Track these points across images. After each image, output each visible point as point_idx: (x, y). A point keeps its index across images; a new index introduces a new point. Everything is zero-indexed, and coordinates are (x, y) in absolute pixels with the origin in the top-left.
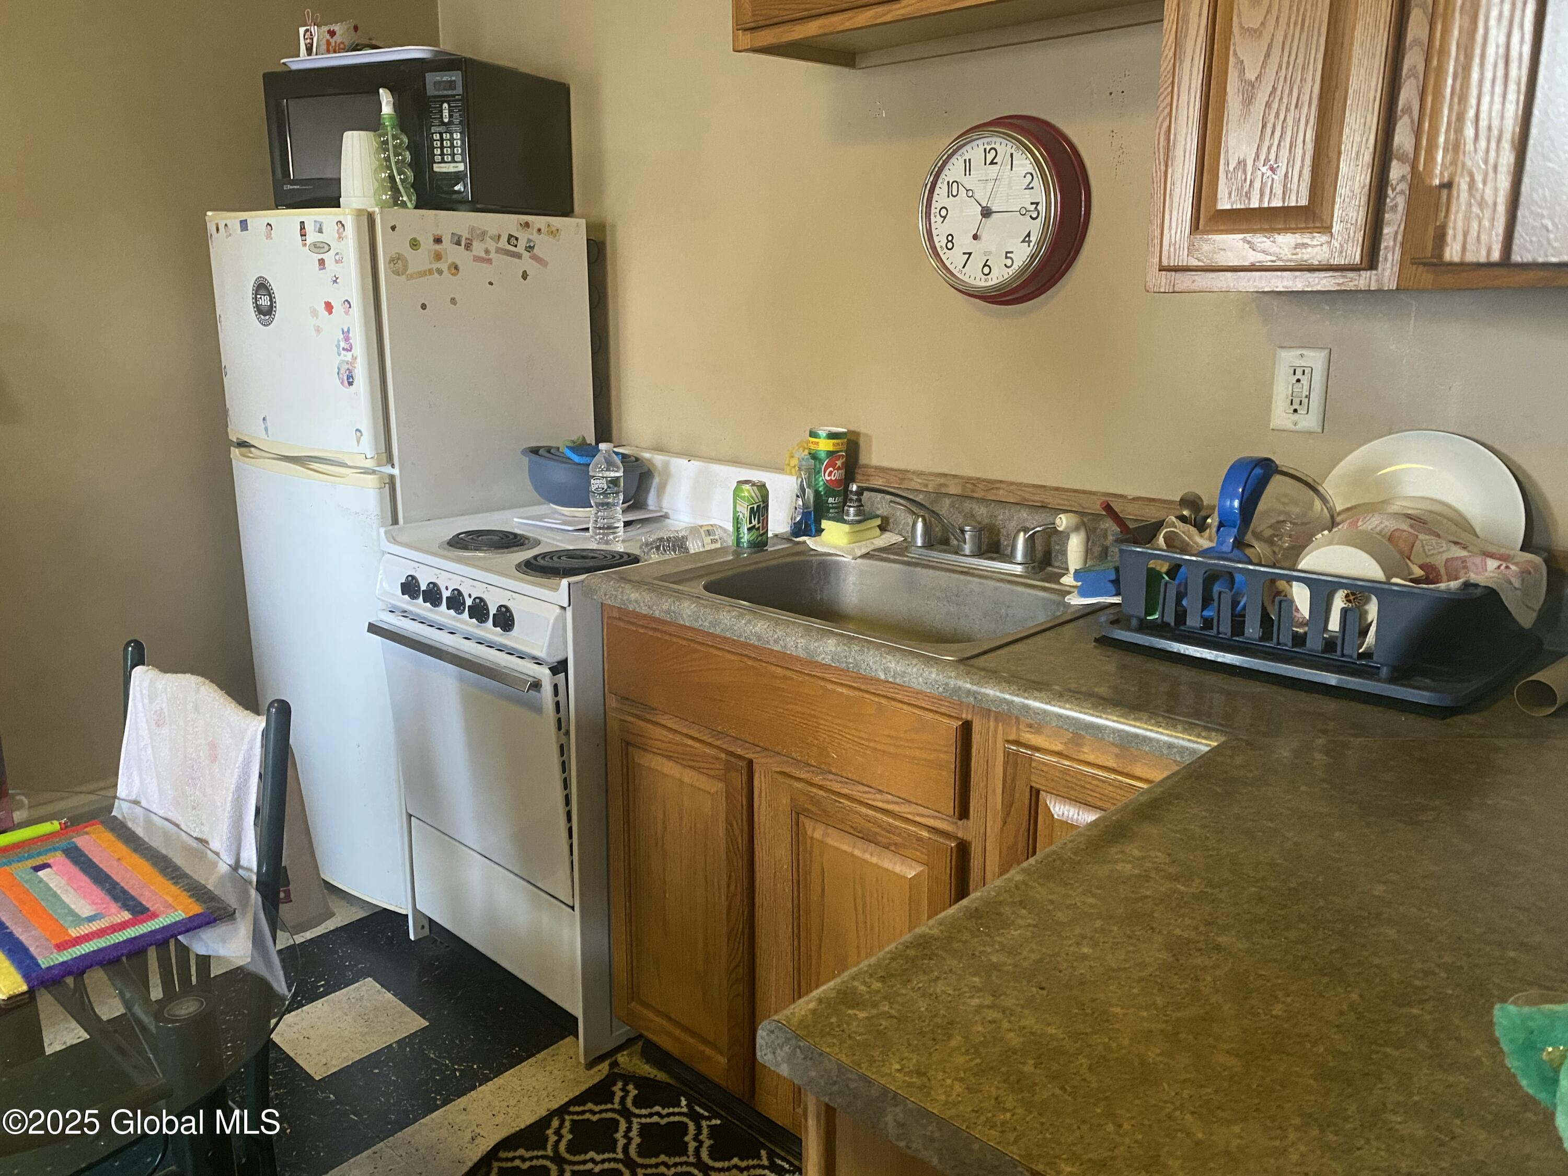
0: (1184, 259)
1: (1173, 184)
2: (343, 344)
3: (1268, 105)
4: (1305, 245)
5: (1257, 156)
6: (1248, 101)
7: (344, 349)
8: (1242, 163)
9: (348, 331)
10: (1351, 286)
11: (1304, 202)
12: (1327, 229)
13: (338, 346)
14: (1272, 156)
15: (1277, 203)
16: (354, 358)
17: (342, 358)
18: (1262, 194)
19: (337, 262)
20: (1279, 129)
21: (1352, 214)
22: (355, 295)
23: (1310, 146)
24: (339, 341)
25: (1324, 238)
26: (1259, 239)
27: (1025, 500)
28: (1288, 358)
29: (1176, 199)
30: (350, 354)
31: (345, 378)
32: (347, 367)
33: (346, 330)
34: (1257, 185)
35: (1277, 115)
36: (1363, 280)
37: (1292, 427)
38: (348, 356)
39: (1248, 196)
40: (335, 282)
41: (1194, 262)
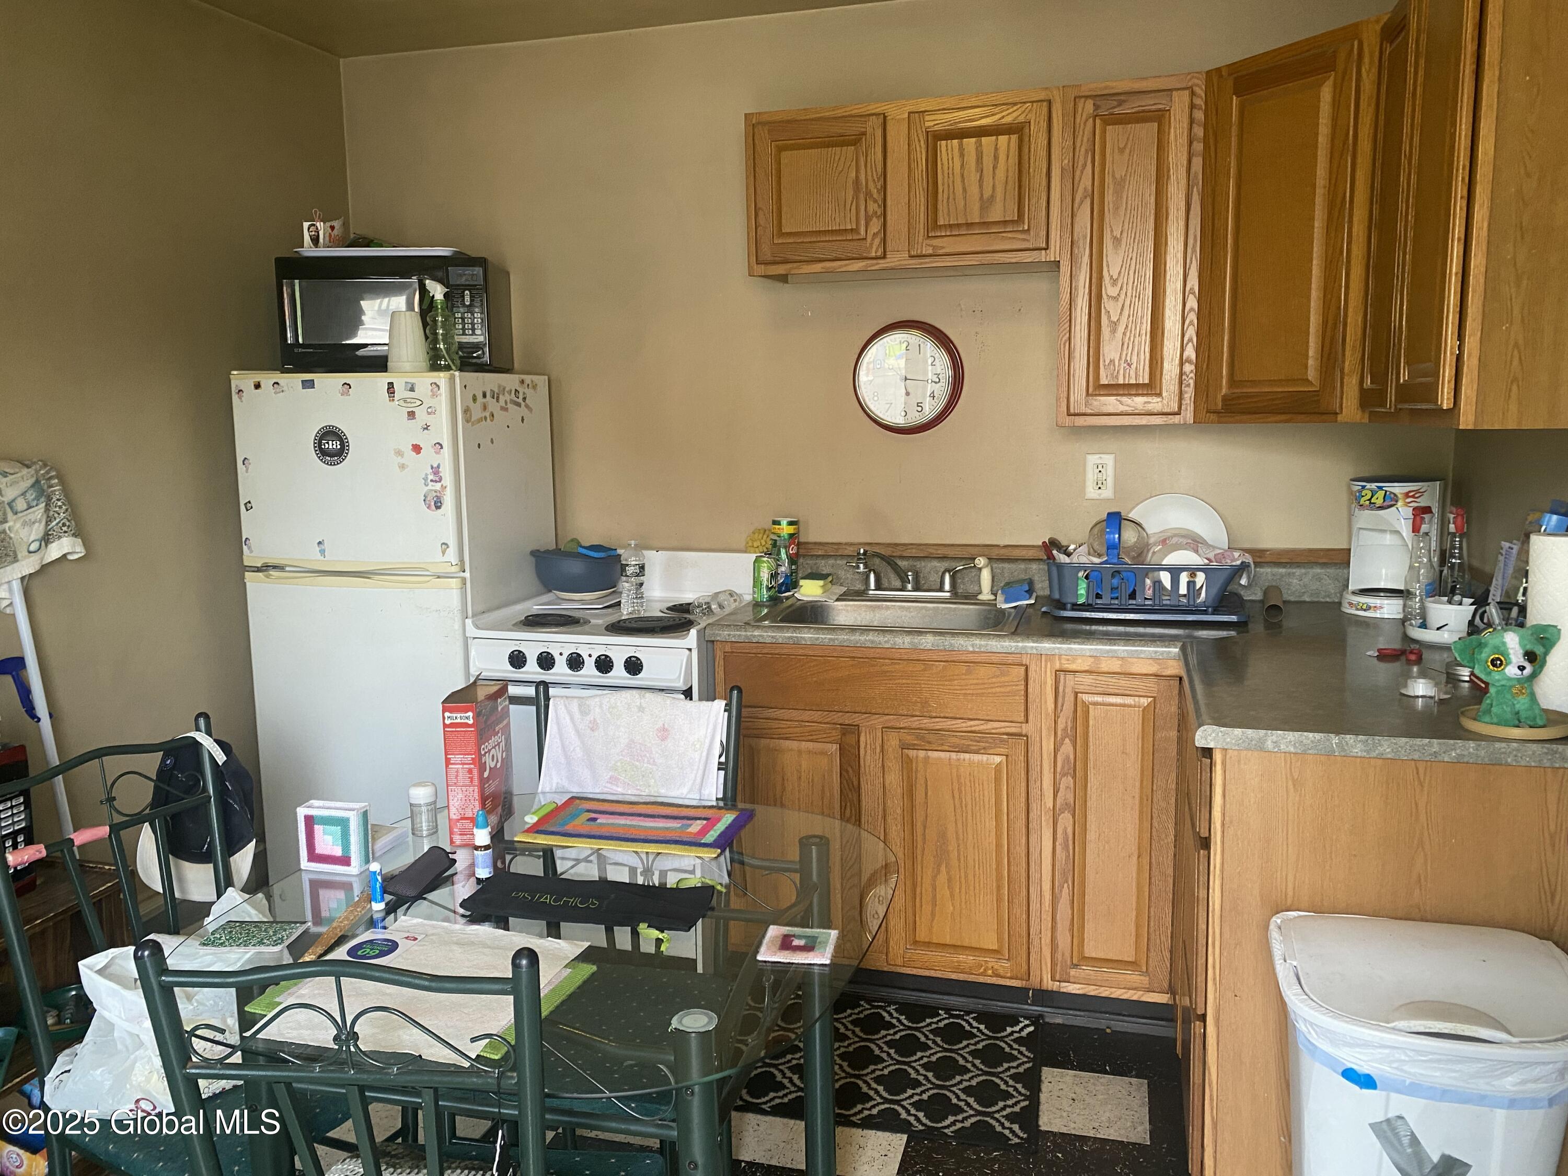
0: (1083, 410)
1: (1074, 371)
2: (431, 477)
3: (1124, 334)
4: (1149, 403)
5: (1120, 358)
6: (1114, 331)
7: (432, 481)
8: (1112, 361)
9: (438, 467)
10: (1171, 422)
11: (1147, 381)
12: (1159, 395)
13: (425, 479)
14: (1129, 359)
15: (1133, 381)
16: (445, 488)
17: (430, 487)
18: (1124, 377)
19: (429, 413)
20: (1131, 346)
21: (1172, 388)
22: (445, 437)
23: (1148, 355)
24: (426, 475)
25: (1159, 399)
26: (1125, 399)
27: (931, 554)
28: (1092, 459)
29: (1077, 379)
30: (439, 484)
31: (433, 503)
32: (435, 494)
33: (435, 465)
34: (1121, 372)
35: (1129, 338)
36: (1176, 419)
37: (1098, 497)
38: (438, 486)
39: (1117, 377)
40: (426, 429)
41: (1089, 411)
